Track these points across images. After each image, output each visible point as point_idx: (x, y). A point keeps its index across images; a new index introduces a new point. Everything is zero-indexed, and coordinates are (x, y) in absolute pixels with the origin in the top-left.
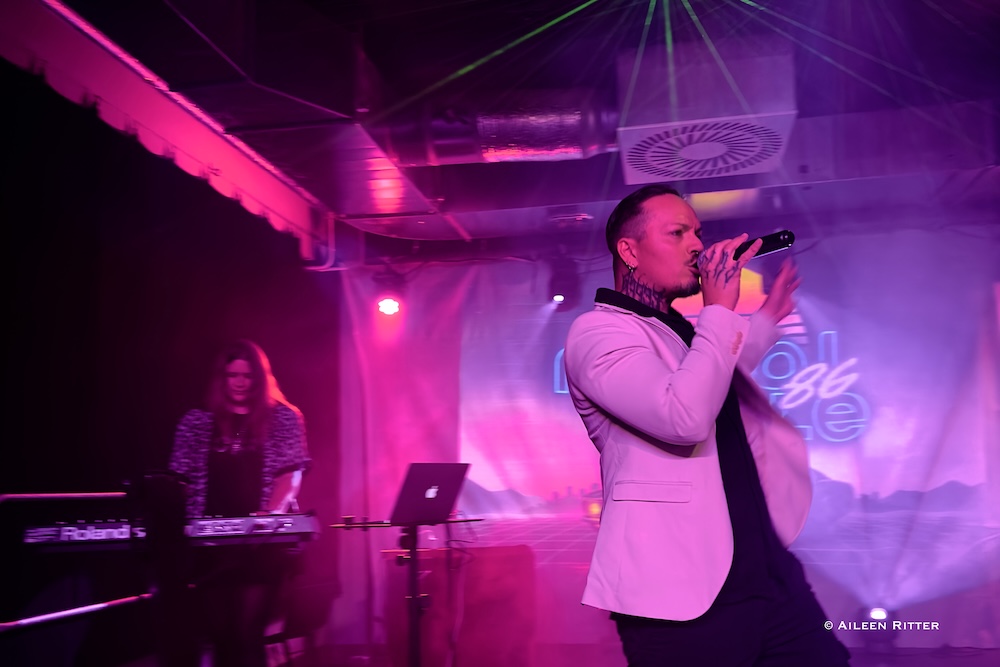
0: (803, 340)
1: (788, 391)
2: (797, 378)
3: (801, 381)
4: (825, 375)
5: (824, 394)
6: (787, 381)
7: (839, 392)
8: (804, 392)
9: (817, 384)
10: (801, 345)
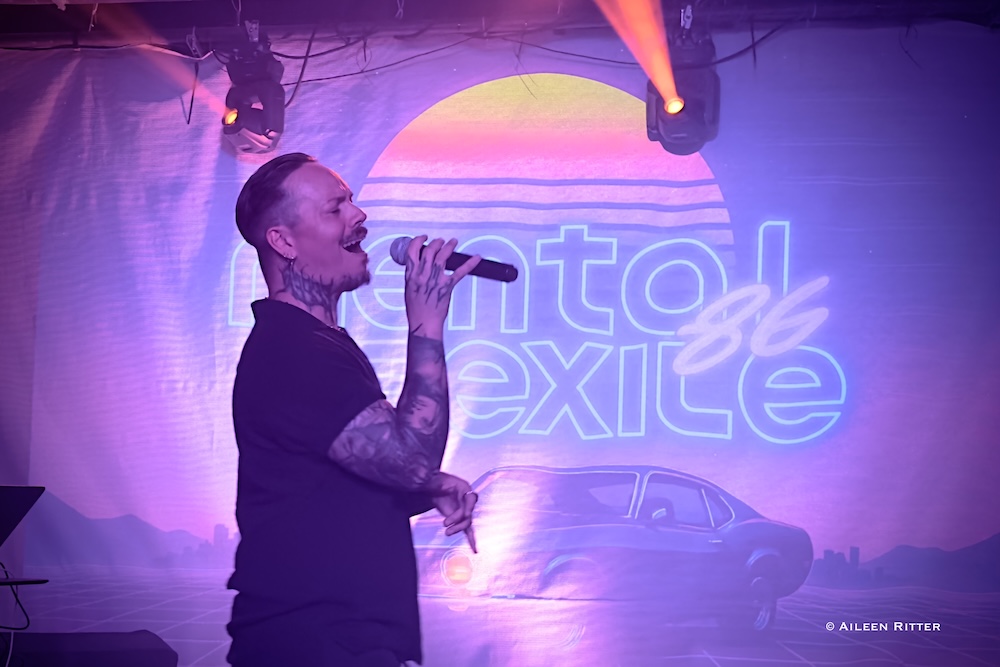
0: (728, 237)
1: (689, 339)
2: (706, 314)
3: (716, 319)
4: (765, 310)
5: (759, 347)
6: (691, 317)
7: (789, 344)
8: (722, 342)
9: (749, 327)
10: (721, 249)
